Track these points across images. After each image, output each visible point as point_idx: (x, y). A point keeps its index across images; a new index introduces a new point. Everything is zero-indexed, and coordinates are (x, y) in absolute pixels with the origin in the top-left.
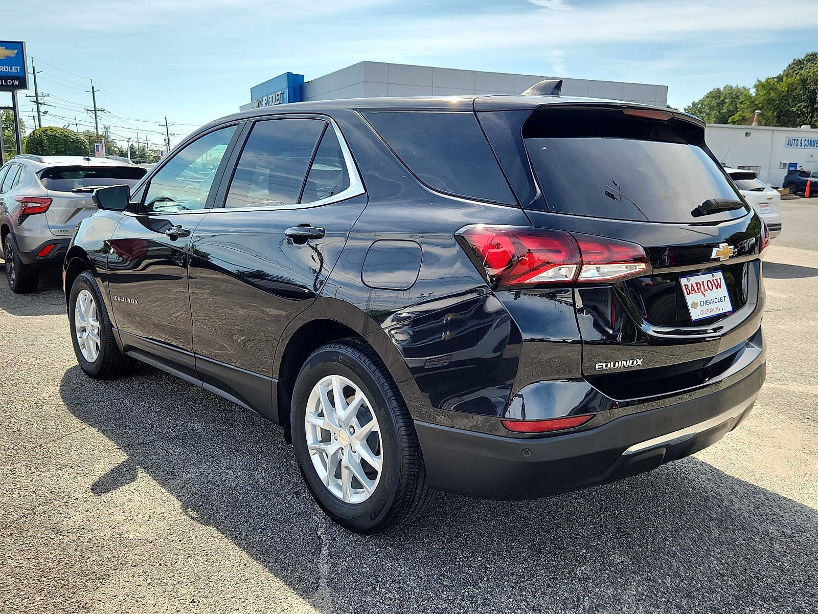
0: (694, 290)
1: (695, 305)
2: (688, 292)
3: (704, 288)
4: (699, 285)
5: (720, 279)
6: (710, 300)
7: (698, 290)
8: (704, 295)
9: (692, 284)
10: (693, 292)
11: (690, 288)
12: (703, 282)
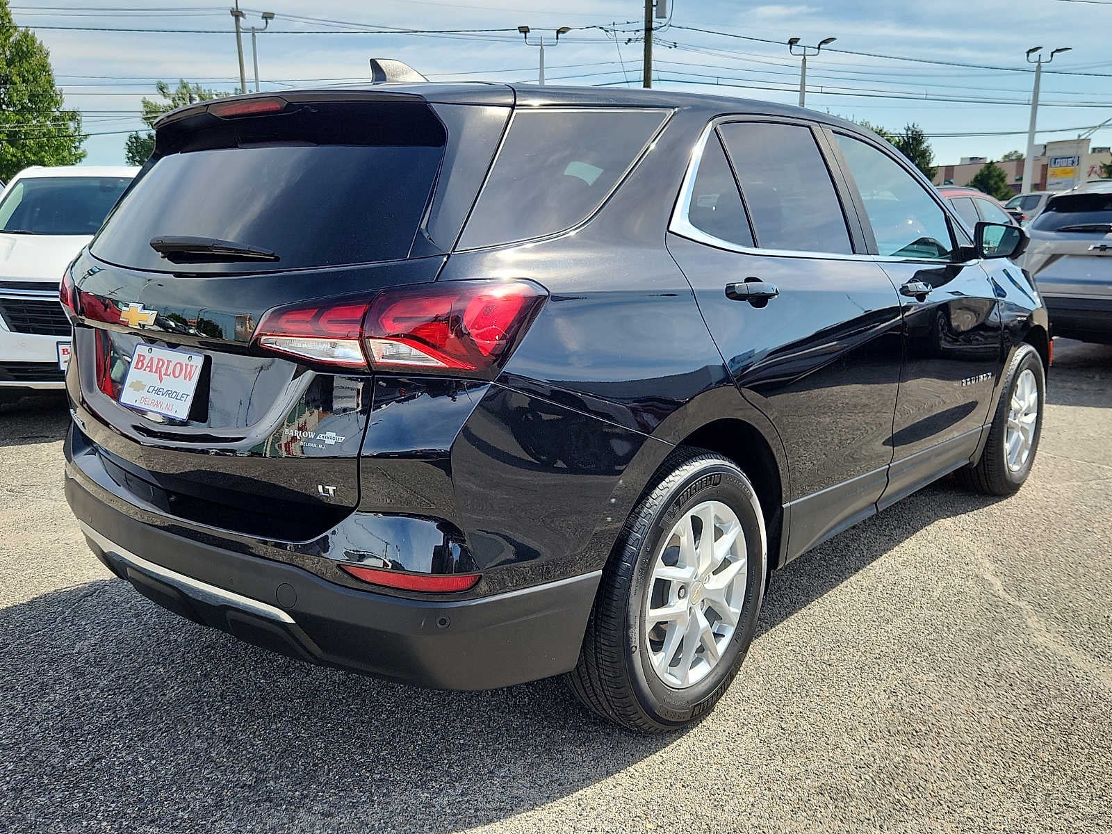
0: (151, 367)
1: (138, 386)
2: (139, 366)
3: (167, 370)
4: (161, 362)
5: (197, 367)
6: (165, 391)
7: (156, 370)
8: (161, 379)
9: (152, 358)
10: (148, 369)
11: (146, 362)
12: (169, 362)
